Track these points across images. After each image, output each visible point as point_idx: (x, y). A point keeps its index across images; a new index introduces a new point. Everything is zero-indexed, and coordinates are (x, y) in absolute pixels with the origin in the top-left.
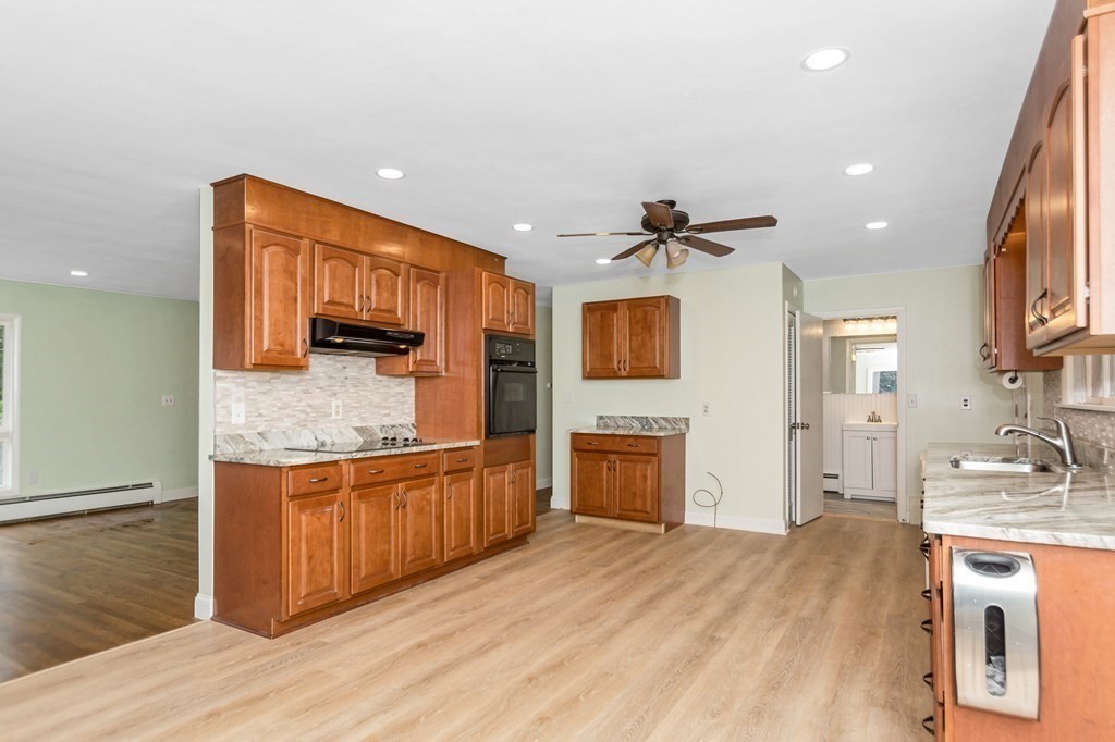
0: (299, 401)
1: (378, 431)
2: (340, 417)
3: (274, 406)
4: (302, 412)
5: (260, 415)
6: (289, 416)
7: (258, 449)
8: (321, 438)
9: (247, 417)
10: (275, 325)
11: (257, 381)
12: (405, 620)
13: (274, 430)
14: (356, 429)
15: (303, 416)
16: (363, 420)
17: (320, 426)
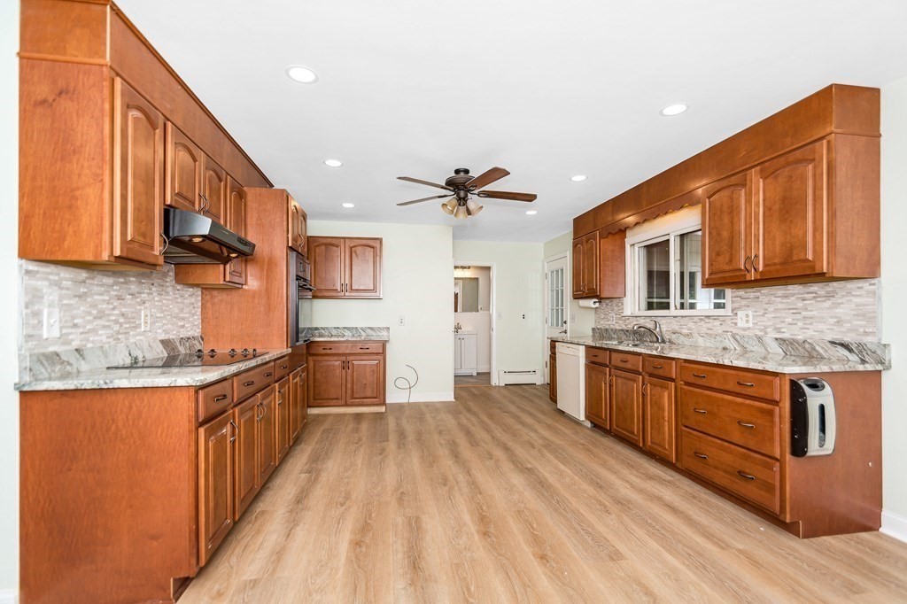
0: (114, 309)
1: (178, 344)
2: (148, 329)
3: (90, 313)
4: (116, 322)
5: (75, 326)
6: (104, 327)
7: (75, 371)
8: (135, 353)
9: (61, 328)
10: (138, 209)
11: (72, 280)
12: (298, 528)
13: (89, 345)
14: (162, 342)
15: (116, 328)
16: (166, 332)
17: (132, 340)
